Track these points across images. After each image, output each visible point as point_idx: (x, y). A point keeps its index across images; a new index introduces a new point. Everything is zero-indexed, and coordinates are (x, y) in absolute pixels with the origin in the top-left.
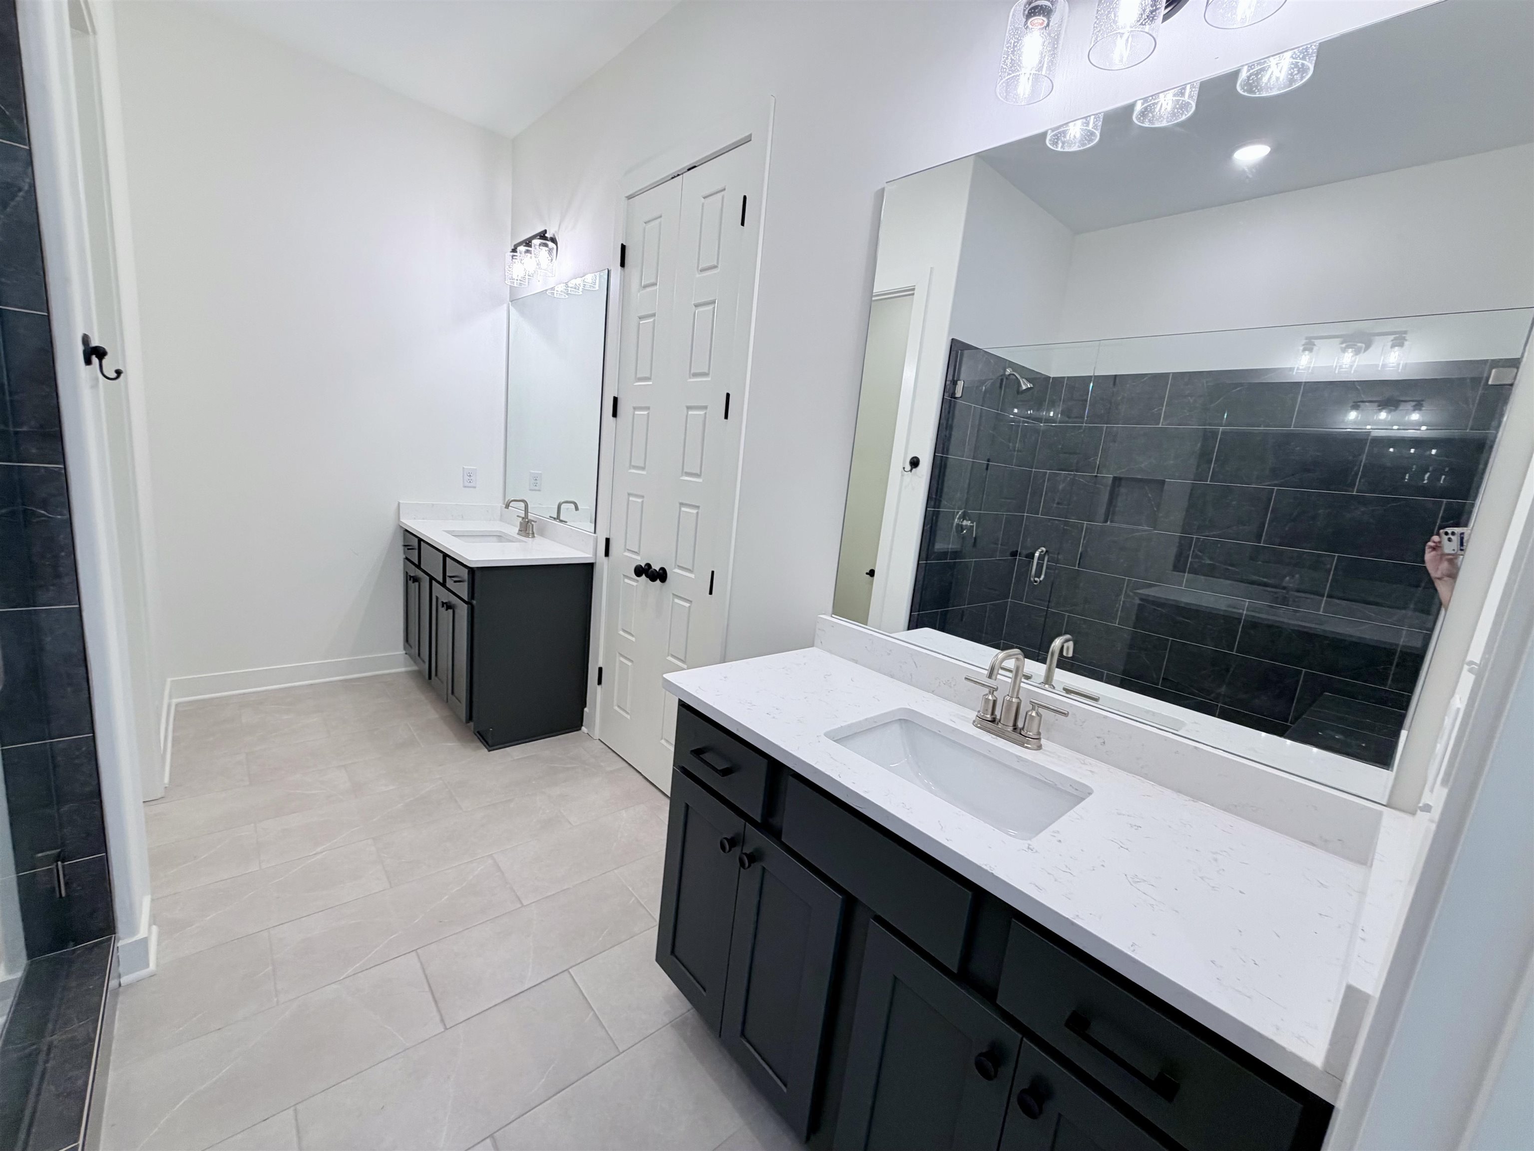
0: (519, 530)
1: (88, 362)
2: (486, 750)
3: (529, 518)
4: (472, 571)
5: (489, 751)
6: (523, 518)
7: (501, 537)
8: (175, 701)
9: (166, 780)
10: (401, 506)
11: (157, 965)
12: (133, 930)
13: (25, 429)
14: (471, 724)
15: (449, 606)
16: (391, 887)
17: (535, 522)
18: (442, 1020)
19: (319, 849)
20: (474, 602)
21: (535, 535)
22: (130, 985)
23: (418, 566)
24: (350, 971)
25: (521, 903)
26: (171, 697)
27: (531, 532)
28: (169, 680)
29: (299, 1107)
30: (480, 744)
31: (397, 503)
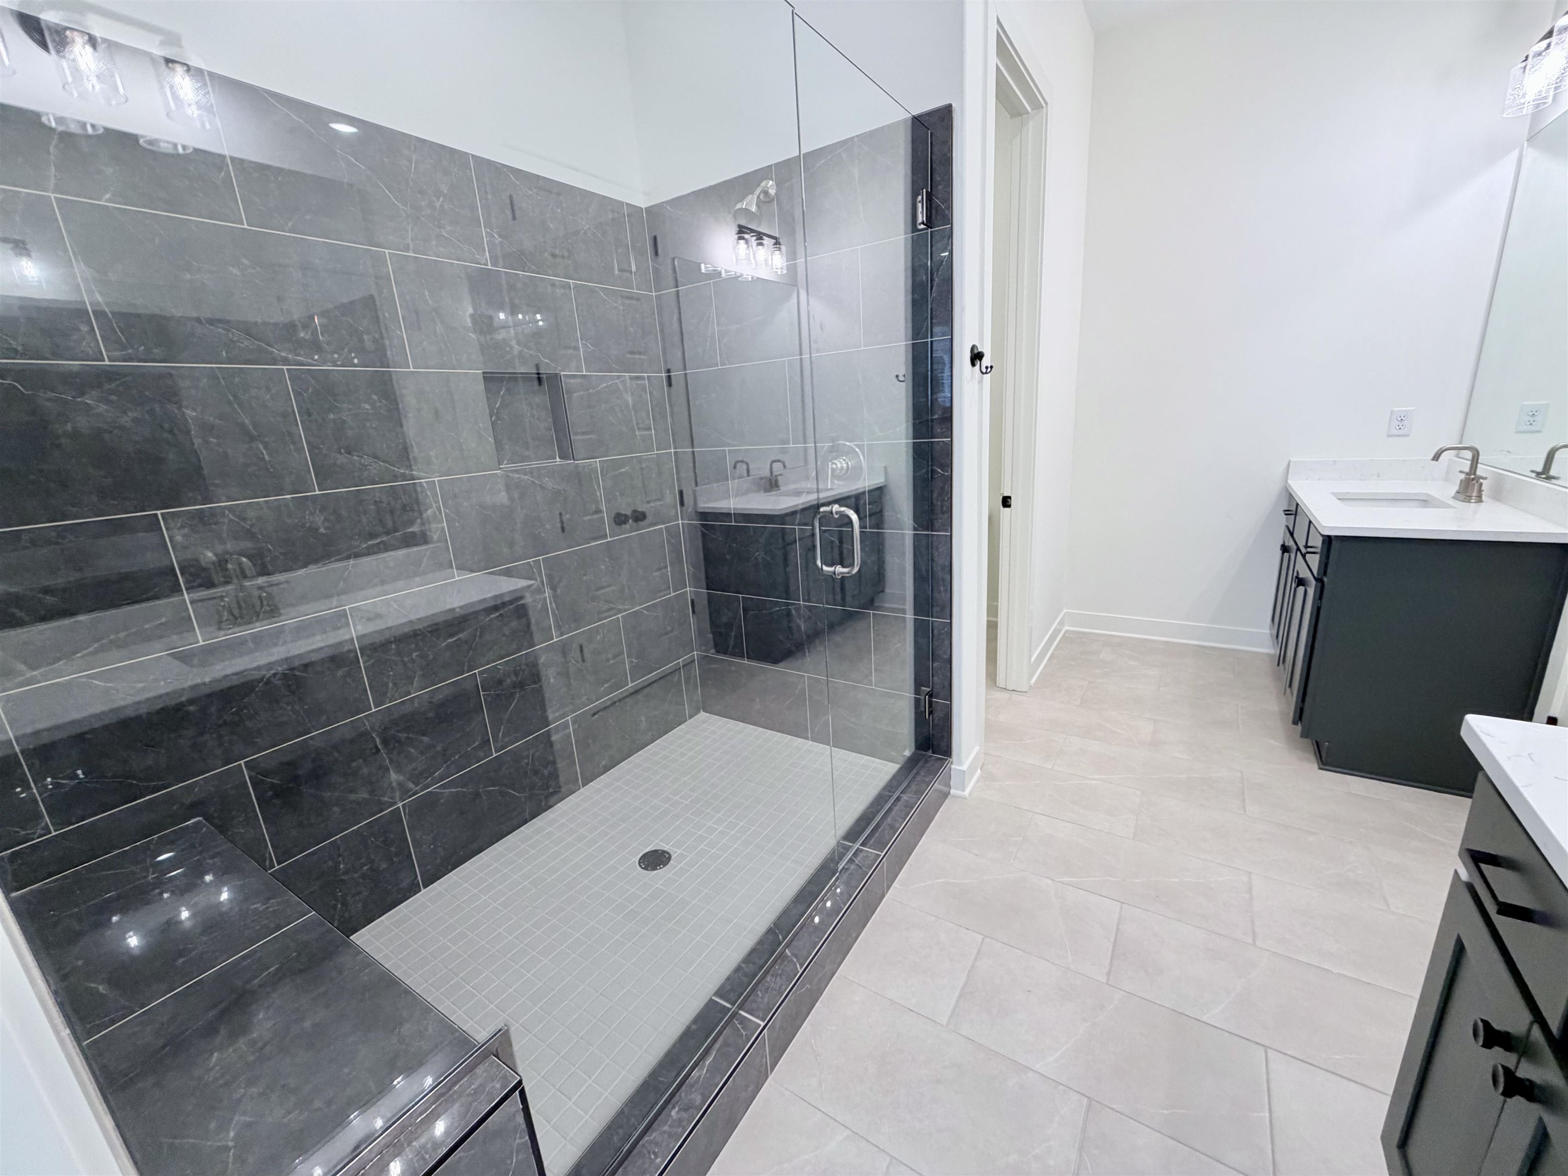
0: (1458, 492)
1: (973, 364)
2: (1316, 766)
3: (1478, 473)
4: (1328, 540)
5: (1320, 769)
6: (1467, 474)
7: (1425, 502)
8: (1066, 628)
9: (1033, 681)
10: (1291, 464)
11: (970, 794)
12: (960, 764)
13: (936, 416)
14: (1299, 727)
15: (1301, 582)
16: (1133, 839)
17: (1485, 478)
18: (1109, 974)
19: (1097, 777)
20: (1325, 579)
21: (1484, 498)
22: (954, 796)
23: (1292, 534)
24: (1066, 879)
25: (1254, 940)
26: (1062, 623)
27: (1475, 494)
28: (1065, 611)
29: (987, 940)
30: (1313, 758)
31: (1287, 461)
